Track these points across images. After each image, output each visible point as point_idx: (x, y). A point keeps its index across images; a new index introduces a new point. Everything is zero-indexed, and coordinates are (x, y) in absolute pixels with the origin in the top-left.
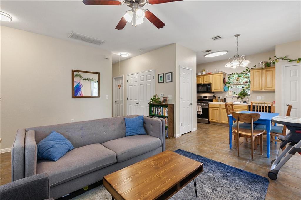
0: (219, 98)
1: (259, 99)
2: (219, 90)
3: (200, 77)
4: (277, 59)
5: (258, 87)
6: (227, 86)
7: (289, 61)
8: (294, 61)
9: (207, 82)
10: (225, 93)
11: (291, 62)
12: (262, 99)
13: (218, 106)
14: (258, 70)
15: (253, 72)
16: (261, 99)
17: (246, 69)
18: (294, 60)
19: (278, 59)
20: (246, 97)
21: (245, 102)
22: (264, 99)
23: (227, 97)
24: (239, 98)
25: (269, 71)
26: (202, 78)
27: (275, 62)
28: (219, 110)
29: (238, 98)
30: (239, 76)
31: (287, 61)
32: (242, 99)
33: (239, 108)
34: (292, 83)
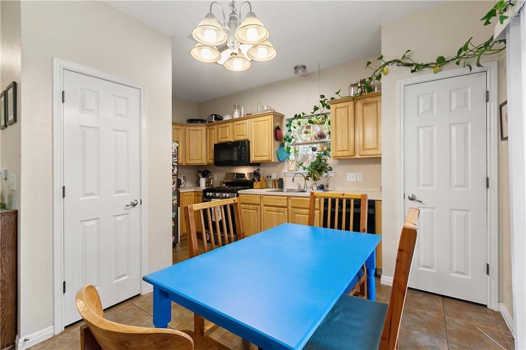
0: (269, 178)
1: (351, 180)
2: (265, 158)
3: (227, 124)
4: (384, 66)
5: (346, 148)
6: (285, 148)
7: (413, 68)
8: (426, 69)
9: (242, 138)
10: (282, 164)
11: (419, 69)
12: (358, 180)
13: (257, 201)
14: (346, 104)
15: (336, 108)
16: (354, 180)
17: (321, 102)
18: (427, 65)
19: (387, 64)
20: (325, 174)
21: (322, 188)
22: (361, 180)
23: (285, 176)
24: (309, 178)
25: (370, 103)
26: (231, 127)
27: (380, 75)
28: (259, 210)
29: (307, 179)
30: (311, 122)
31: (409, 69)
32: (315, 179)
33: (302, 206)
34: (421, 131)
